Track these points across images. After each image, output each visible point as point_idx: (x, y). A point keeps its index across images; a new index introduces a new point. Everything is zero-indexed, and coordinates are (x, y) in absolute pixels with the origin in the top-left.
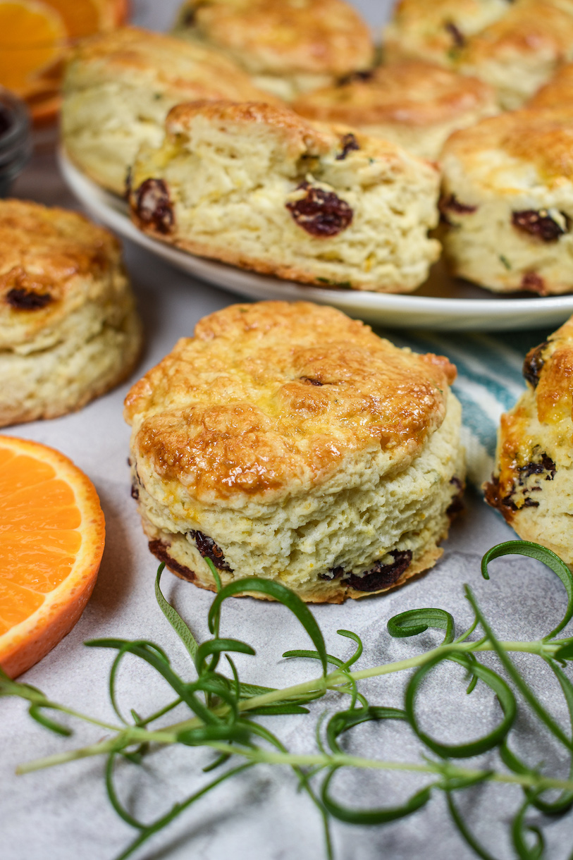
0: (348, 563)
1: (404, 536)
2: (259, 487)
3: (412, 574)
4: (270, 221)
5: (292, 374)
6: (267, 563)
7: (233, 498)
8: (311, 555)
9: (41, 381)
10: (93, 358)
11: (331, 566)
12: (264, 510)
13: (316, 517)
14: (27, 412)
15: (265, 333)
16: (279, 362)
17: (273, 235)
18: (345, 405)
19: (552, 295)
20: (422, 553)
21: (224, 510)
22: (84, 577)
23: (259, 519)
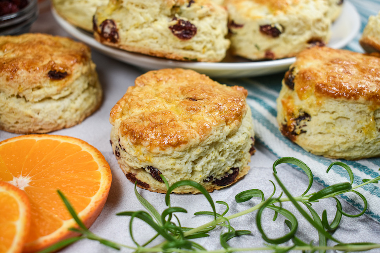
0: (215, 174)
1: (236, 161)
2: (178, 144)
3: (239, 177)
4: (162, 34)
5: (182, 98)
6: (182, 177)
7: (167, 149)
8: (200, 172)
9: (64, 111)
10: (85, 100)
11: (208, 176)
12: (180, 154)
13: (202, 155)
14: (59, 125)
15: (166, 82)
16: (176, 93)
17: (164, 40)
18: (208, 108)
19: (278, 59)
20: (242, 168)
21: (163, 155)
22: (106, 189)
23: (178, 158)
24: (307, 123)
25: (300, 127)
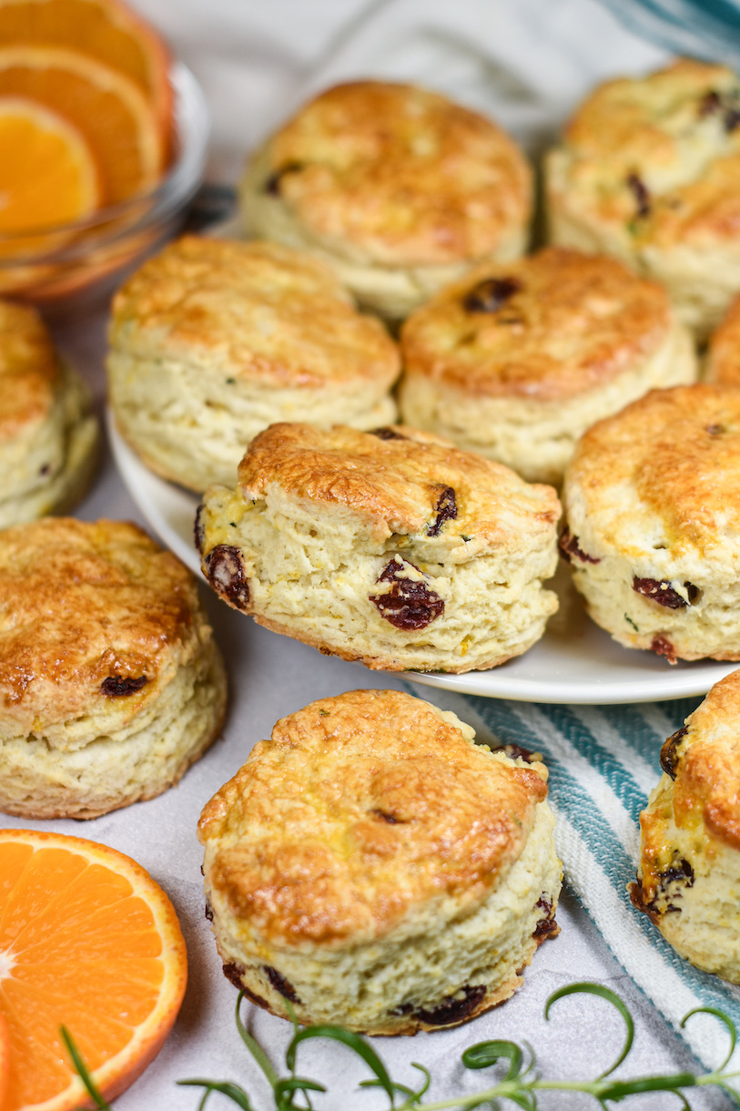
0: (417, 1000)
1: (476, 973)
2: (328, 936)
3: (487, 1006)
4: (353, 609)
5: (369, 803)
6: (337, 1001)
7: (302, 944)
8: (379, 995)
10: (188, 727)
11: (399, 1003)
12: (330, 957)
13: (382, 962)
15: (345, 743)
16: (356, 787)
17: (358, 625)
18: (416, 849)
20: (498, 984)
21: (294, 954)
23: (327, 963)
24: (684, 891)
25: (667, 898)
